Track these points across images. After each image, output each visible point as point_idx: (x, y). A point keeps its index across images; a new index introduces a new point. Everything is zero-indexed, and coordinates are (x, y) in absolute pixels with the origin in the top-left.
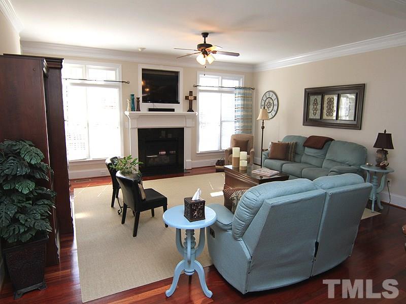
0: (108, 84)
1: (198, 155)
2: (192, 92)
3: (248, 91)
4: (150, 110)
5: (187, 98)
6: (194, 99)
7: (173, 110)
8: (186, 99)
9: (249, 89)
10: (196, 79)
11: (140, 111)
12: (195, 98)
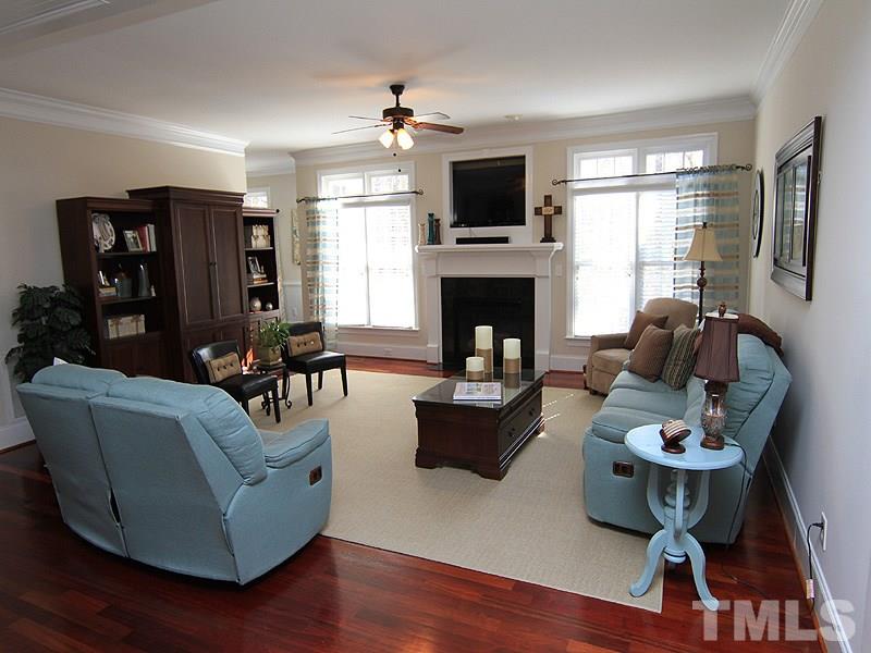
0: (396, 199)
1: (569, 344)
2: (550, 197)
3: (723, 178)
4: (459, 241)
5: (538, 211)
6: (555, 213)
7: (505, 240)
8: (536, 214)
9: (732, 168)
10: (565, 164)
11: (440, 243)
12: (559, 210)
